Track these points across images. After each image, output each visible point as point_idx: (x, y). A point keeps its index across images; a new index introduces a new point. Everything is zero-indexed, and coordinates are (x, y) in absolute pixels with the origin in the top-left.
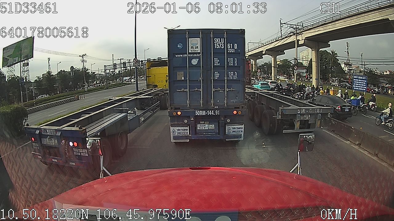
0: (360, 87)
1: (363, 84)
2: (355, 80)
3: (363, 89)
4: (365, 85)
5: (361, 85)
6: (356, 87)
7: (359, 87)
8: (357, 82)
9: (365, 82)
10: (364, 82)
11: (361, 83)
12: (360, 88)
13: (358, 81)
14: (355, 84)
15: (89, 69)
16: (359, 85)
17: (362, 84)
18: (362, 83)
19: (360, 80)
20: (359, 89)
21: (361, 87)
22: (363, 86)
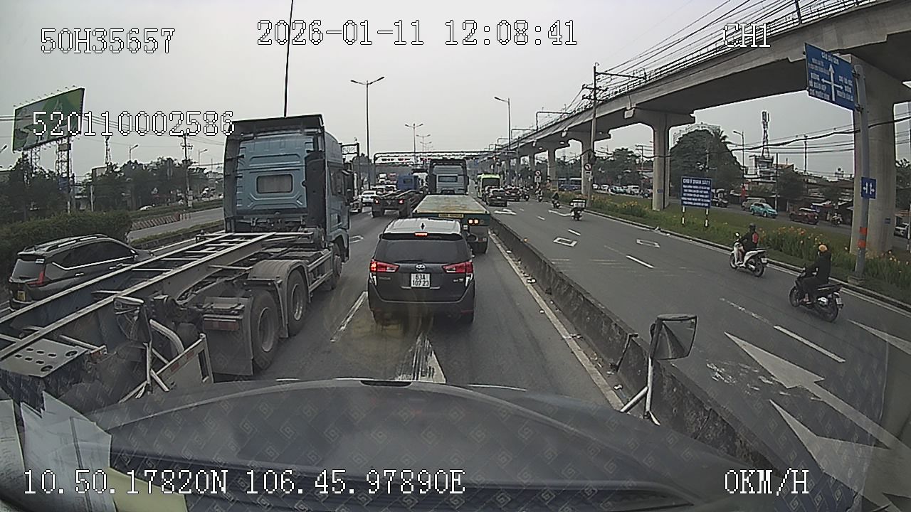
0: (696, 200)
1: (703, 194)
2: (684, 186)
3: (703, 204)
4: (706, 196)
5: (698, 196)
6: (687, 201)
7: (693, 199)
8: (690, 191)
9: (706, 190)
10: (704, 190)
11: (698, 191)
12: (697, 202)
13: (692, 189)
14: (684, 194)
15: (195, 163)
16: (695, 195)
17: (700, 194)
18: (701, 192)
19: (696, 187)
20: (695, 204)
21: (699, 200)
22: (704, 198)
